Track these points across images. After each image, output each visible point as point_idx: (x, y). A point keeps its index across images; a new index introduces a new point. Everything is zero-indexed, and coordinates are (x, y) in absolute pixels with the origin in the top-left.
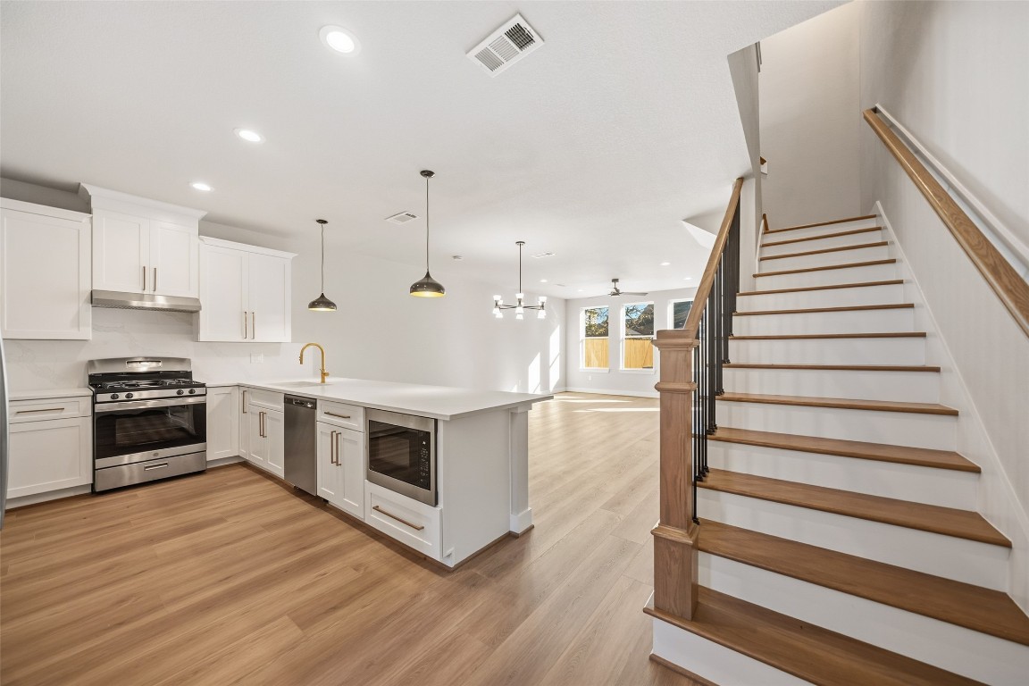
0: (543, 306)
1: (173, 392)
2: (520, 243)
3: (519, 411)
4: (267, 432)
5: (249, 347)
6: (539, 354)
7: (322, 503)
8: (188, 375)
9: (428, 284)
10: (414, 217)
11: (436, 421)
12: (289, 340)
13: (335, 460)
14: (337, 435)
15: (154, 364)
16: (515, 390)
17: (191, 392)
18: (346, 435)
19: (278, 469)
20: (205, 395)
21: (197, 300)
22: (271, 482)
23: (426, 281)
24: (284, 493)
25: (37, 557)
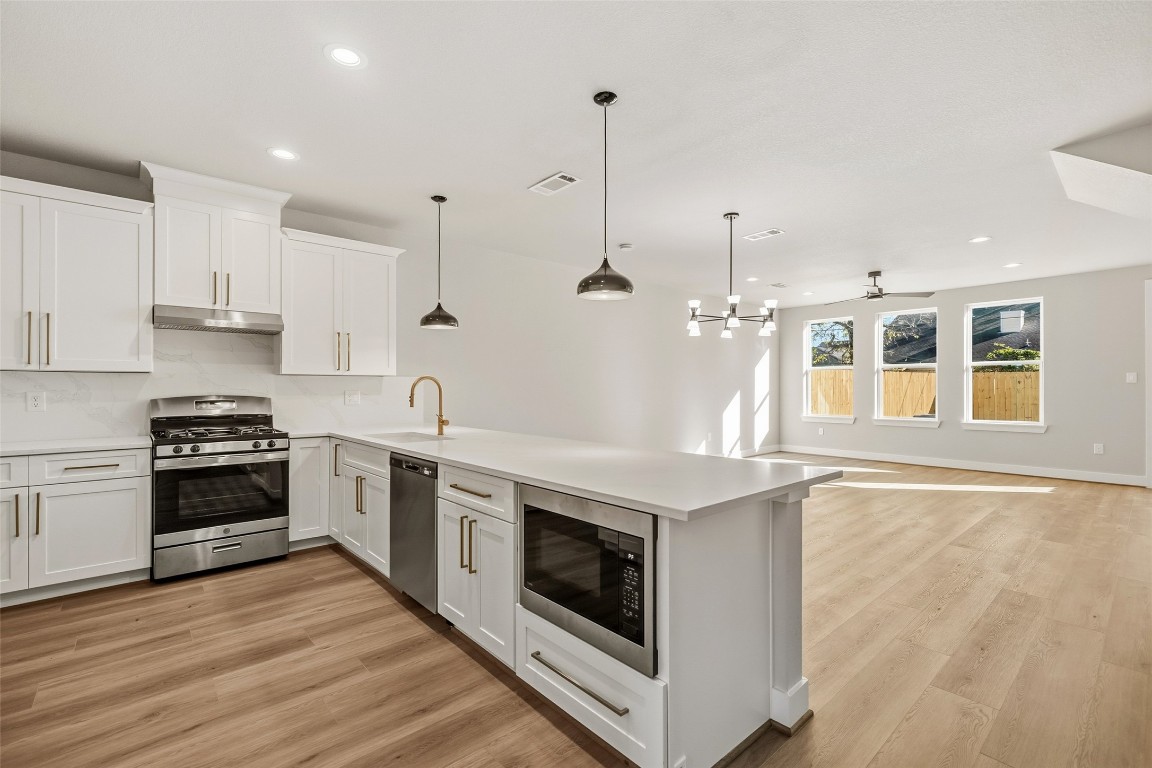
0: (771, 315)
1: (248, 445)
2: (730, 215)
3: (791, 499)
4: (367, 508)
5: (341, 381)
6: (738, 394)
7: (444, 628)
8: (268, 420)
9: (606, 279)
10: (571, 180)
11: (655, 518)
12: (393, 372)
13: (466, 562)
14: (470, 523)
15: (227, 405)
16: (702, 450)
17: (270, 445)
18: (482, 525)
19: (383, 564)
20: (287, 449)
21: (279, 317)
22: (372, 581)
23: (603, 273)
24: (389, 601)
25: (72, 681)
